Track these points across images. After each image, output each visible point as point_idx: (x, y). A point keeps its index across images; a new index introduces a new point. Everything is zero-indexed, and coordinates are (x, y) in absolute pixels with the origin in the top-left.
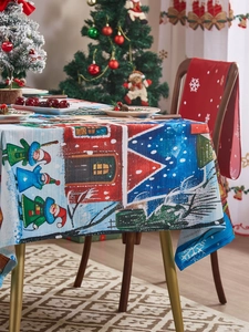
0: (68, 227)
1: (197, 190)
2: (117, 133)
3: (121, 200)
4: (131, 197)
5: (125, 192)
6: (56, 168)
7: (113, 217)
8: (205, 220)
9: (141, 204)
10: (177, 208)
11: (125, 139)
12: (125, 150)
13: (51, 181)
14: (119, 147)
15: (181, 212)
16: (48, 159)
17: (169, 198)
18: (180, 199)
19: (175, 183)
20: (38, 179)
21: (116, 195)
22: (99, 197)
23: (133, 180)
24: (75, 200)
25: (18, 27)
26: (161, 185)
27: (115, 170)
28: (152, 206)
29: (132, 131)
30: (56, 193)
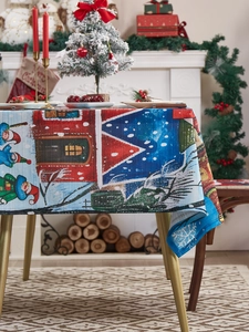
0: (41, 204)
1: (177, 174)
2: (89, 116)
3: (96, 181)
4: (106, 179)
5: (100, 174)
6: (27, 148)
7: (88, 197)
8: (182, 203)
9: (118, 186)
10: (158, 191)
11: (99, 123)
12: (99, 133)
13: (22, 160)
14: (92, 130)
15: (161, 195)
16: (17, 139)
17: (149, 182)
18: (161, 183)
19: (156, 167)
20: (8, 158)
21: (91, 176)
22: (72, 177)
23: (108, 162)
24: (46, 179)
26: (141, 168)
27: (89, 151)
28: (131, 188)
29: (105, 115)
30: (29, 172)
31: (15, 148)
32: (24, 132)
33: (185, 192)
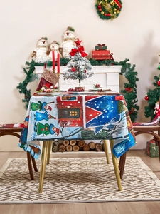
0: (60, 136)
1: (117, 123)
2: (80, 99)
3: (83, 126)
4: (87, 125)
5: (85, 123)
6: (54, 112)
7: (80, 133)
8: (119, 135)
9: (93, 128)
10: (109, 131)
11: (84, 102)
12: (84, 106)
13: (52, 118)
14: (81, 105)
16: (50, 109)
17: (105, 127)
18: (110, 127)
19: (108, 120)
20: (46, 117)
21: (81, 123)
22: (73, 125)
23: (88, 118)
24: (62, 125)
26: (102, 121)
27: (80, 114)
28: (97, 129)
29: (87, 98)
31: (49, 113)
32: (53, 106)
33: (121, 131)
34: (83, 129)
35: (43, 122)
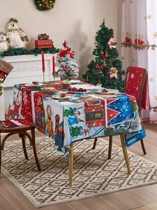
0: (87, 136)
1: (132, 120)
2: (103, 102)
3: (105, 125)
4: (109, 124)
5: (107, 123)
6: (82, 116)
7: (103, 131)
8: (135, 130)
9: (112, 126)
10: (125, 127)
11: (106, 105)
12: (106, 108)
13: (81, 121)
14: (104, 107)
15: (127, 128)
16: (79, 113)
17: (122, 124)
18: (126, 123)
19: (124, 118)
20: (76, 121)
22: (98, 125)
23: (109, 118)
24: (90, 127)
25: (68, 62)
26: (119, 119)
27: (103, 115)
28: (116, 126)
29: (108, 102)
30: (83, 125)
31: (78, 117)
32: (81, 111)
34: (105, 128)
35: (74, 126)
